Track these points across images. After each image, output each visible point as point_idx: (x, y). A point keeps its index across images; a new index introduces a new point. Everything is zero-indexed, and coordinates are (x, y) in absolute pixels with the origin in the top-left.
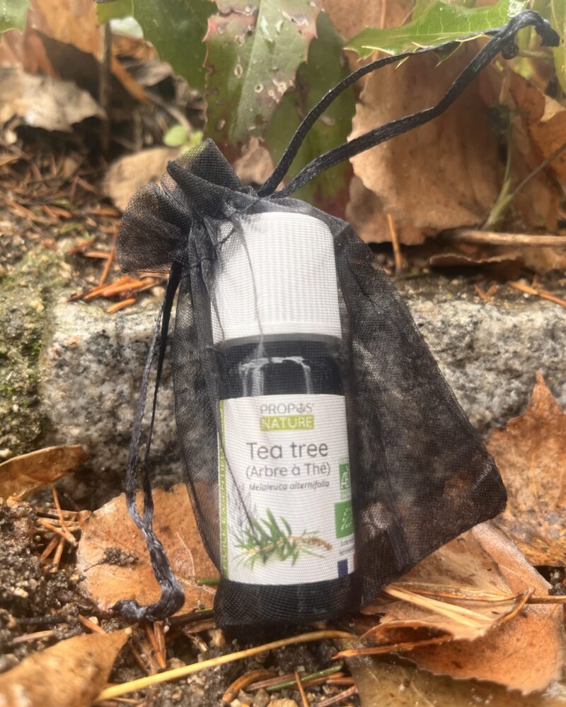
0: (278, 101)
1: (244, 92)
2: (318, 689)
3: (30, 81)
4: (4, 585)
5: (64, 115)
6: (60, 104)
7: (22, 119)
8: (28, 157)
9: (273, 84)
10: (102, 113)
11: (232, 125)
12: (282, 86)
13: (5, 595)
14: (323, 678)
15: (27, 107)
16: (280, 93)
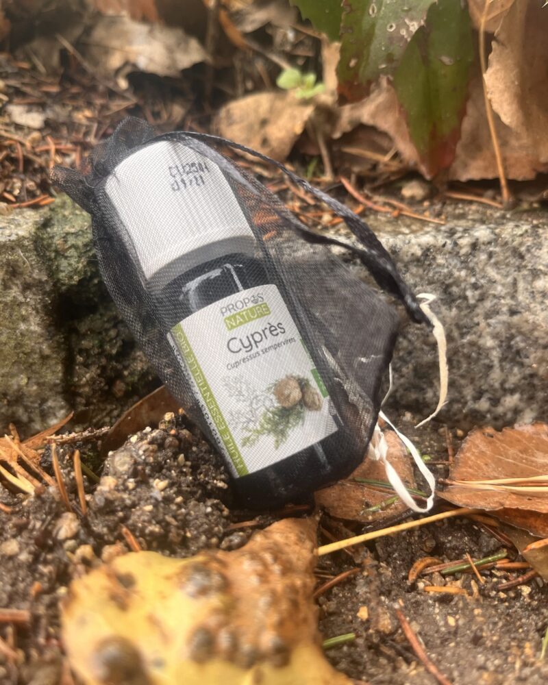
0: (409, 40)
1: (377, 31)
2: (488, 573)
3: (139, 29)
4: (207, 479)
5: (174, 61)
6: (170, 50)
7: (134, 65)
8: (141, 103)
9: (405, 23)
10: (209, 59)
11: (363, 64)
12: (413, 25)
13: (209, 487)
14: (492, 563)
15: (138, 54)
16: (412, 32)
